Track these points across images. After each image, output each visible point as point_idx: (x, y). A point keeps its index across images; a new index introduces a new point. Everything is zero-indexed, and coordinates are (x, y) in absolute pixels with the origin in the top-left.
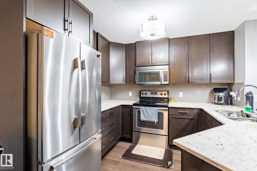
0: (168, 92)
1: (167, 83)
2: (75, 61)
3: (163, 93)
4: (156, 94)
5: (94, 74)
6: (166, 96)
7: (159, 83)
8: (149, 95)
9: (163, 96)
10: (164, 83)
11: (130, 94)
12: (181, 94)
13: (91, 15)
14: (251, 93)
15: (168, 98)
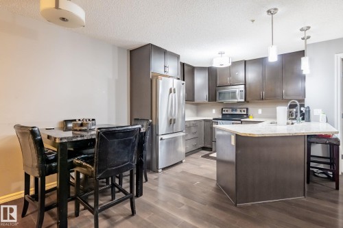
0: (247, 109)
1: (243, 100)
2: (171, 90)
3: (242, 110)
4: (236, 110)
5: (181, 95)
6: (245, 113)
7: (236, 101)
8: (230, 112)
9: (243, 113)
10: (240, 100)
11: (214, 111)
12: (260, 111)
13: (178, 57)
14: (308, 107)
15: (247, 115)
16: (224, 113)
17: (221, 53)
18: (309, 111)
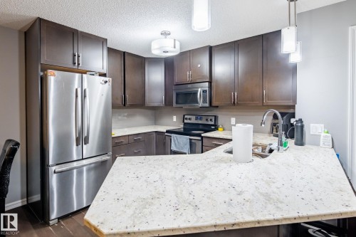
0: (215, 117)
1: (207, 105)
4: (201, 119)
6: (213, 123)
7: (198, 105)
8: (193, 120)
9: (210, 123)
12: (233, 121)
13: (104, 41)
14: (301, 121)
15: (215, 125)
16: (186, 121)
17: (165, 34)
18: (302, 127)
